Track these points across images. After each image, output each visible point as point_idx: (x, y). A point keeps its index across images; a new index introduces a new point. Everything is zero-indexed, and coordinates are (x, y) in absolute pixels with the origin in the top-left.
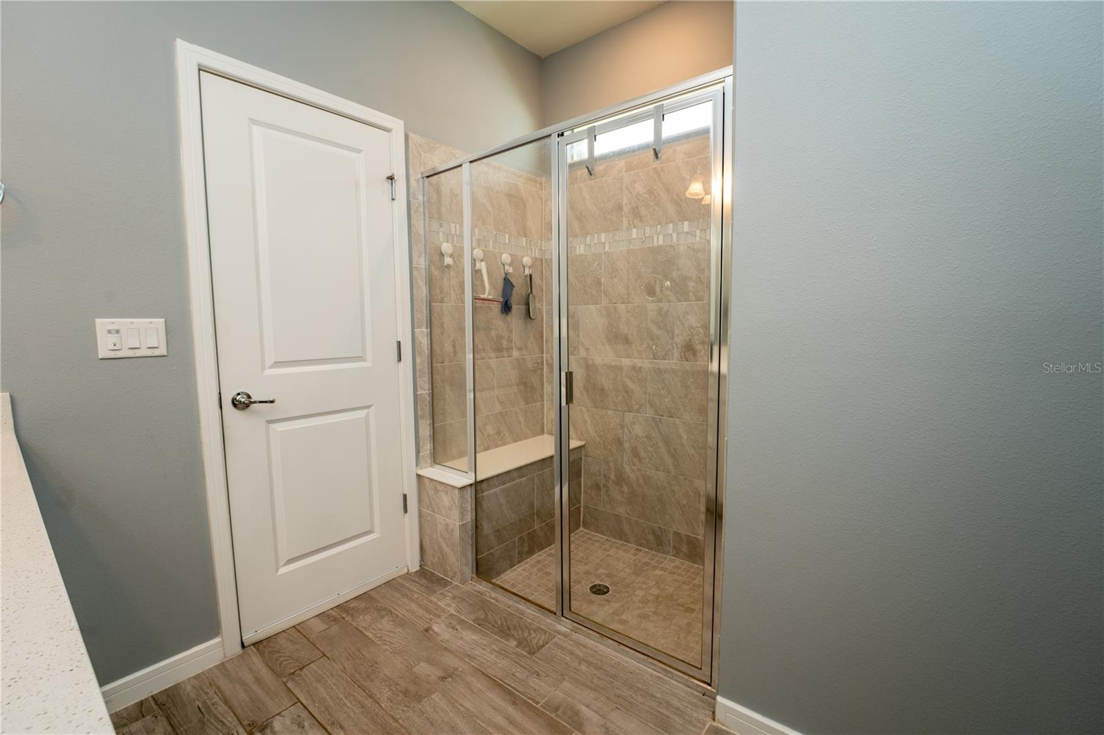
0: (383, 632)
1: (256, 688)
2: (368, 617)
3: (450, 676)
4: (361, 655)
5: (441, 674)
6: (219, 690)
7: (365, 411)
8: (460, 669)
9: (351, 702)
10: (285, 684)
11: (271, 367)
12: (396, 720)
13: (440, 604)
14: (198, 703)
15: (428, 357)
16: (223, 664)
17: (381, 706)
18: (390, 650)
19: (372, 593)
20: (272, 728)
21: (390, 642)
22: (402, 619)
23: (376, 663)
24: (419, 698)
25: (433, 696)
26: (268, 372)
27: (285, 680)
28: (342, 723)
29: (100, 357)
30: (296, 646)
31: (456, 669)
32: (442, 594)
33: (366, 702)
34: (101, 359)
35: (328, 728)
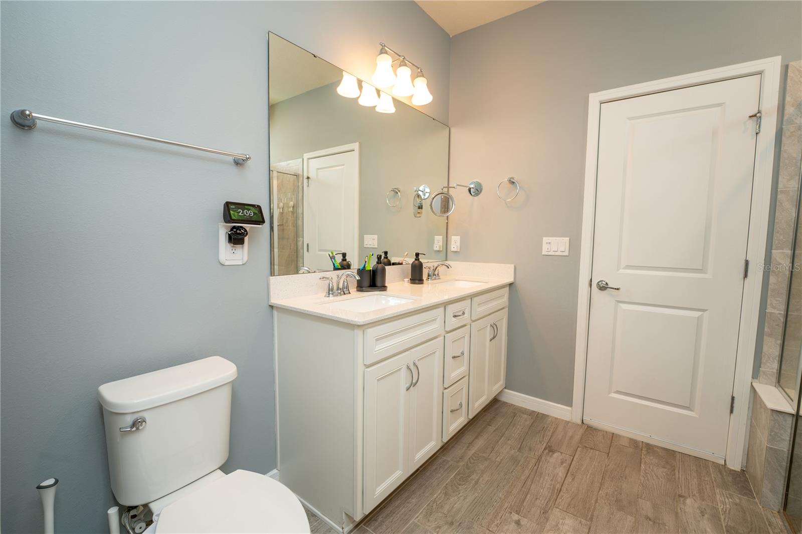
0: (653, 473)
1: (567, 438)
2: (655, 461)
3: (654, 522)
4: (624, 469)
5: (650, 515)
6: (556, 429)
7: (700, 313)
8: (667, 527)
9: (590, 477)
10: (578, 447)
11: (625, 268)
12: (596, 501)
13: (718, 496)
14: (546, 426)
15: (788, 278)
16: (569, 422)
17: (599, 491)
18: (642, 481)
19: (678, 455)
20: (554, 454)
21: (648, 479)
22: (675, 479)
23: (626, 478)
24: (621, 508)
25: (628, 516)
26: (622, 271)
27: (580, 446)
28: (576, 478)
29: (543, 254)
30: (603, 440)
31: (664, 524)
32: (730, 495)
33: (596, 484)
34: (544, 255)
35: (569, 474)
